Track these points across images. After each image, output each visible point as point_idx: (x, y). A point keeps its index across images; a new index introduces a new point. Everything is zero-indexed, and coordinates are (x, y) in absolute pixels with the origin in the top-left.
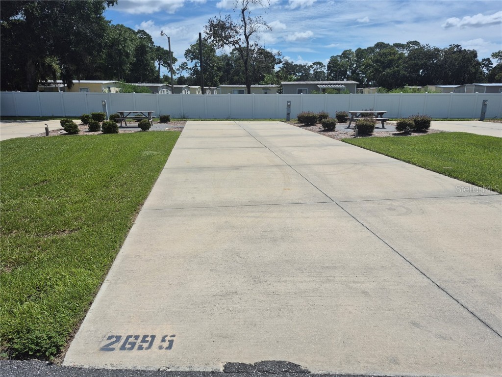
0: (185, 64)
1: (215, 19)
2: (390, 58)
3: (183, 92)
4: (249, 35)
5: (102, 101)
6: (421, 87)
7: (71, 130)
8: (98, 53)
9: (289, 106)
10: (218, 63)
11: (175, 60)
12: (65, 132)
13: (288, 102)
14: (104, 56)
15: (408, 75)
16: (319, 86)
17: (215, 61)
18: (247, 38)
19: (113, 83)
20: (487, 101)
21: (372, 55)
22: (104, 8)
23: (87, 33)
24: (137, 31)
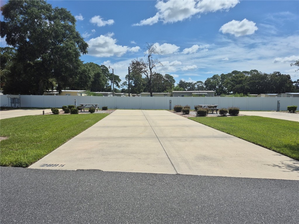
0: (126, 82)
1: (135, 61)
2: (240, 79)
3: (122, 96)
4: (152, 68)
5: (75, 100)
6: (257, 95)
7: (55, 112)
8: (75, 77)
9: (170, 103)
10: (143, 82)
11: (120, 80)
12: (52, 113)
13: (170, 101)
14: (78, 78)
15: (249, 88)
16: (193, 93)
17: (141, 81)
18: (151, 69)
19: (84, 91)
20: (280, 101)
21: (230, 78)
22: (80, 55)
23: (70, 67)
24: (100, 66)
